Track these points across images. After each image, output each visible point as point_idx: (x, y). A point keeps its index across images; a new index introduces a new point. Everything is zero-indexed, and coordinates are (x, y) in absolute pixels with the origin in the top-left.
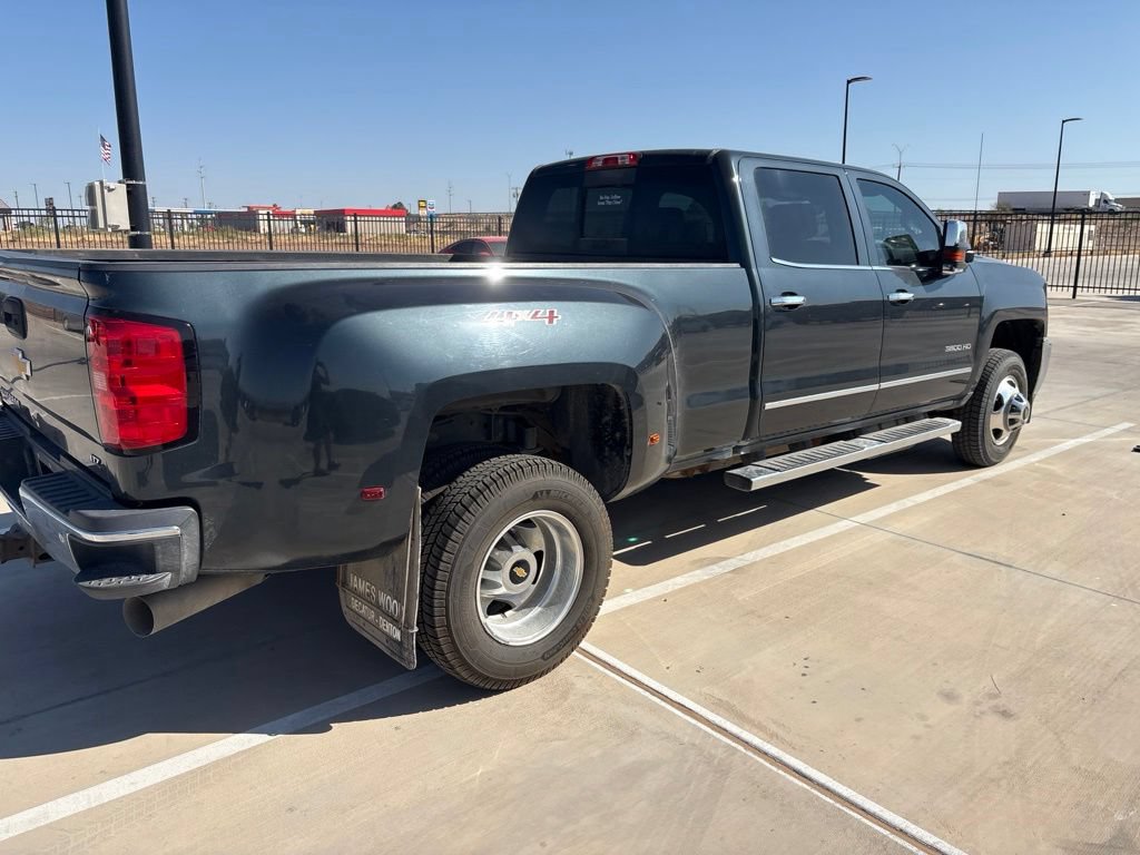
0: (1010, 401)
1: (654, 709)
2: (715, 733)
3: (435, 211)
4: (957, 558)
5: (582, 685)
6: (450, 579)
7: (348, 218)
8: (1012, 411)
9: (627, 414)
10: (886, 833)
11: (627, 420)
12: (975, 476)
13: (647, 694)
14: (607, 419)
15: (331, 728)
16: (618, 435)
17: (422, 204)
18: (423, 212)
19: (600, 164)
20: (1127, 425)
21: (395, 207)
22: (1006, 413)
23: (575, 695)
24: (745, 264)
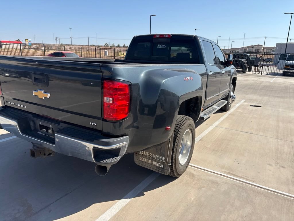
0: (233, 96)
1: (217, 177)
2: (235, 181)
3: (31, 42)
4: (241, 133)
5: (195, 173)
8: (233, 98)
10: (288, 197)
11: (200, 105)
13: (211, 173)
15: (144, 194)
17: (27, 40)
18: (27, 43)
19: (158, 37)
20: (243, 100)
21: (17, 41)
23: (196, 176)
24: (205, 65)
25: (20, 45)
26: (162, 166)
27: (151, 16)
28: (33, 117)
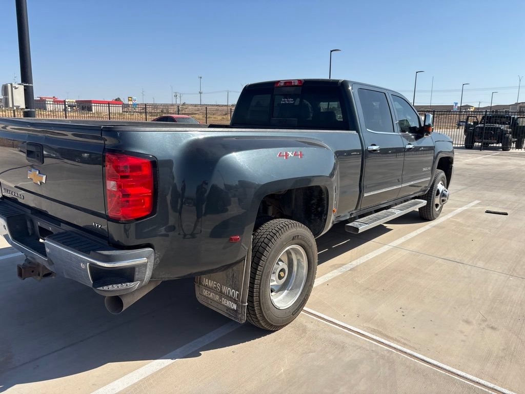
0: (442, 192)
1: (347, 335)
2: (379, 345)
3: (136, 102)
4: (440, 261)
5: (310, 326)
6: (261, 279)
7: (93, 104)
8: (443, 196)
9: (326, 199)
10: (472, 384)
11: (325, 202)
12: (430, 224)
13: (341, 328)
14: (313, 201)
15: (200, 354)
16: (319, 209)
17: (130, 99)
18: (131, 103)
19: (282, 84)
20: (477, 202)
21: (116, 100)
22: (440, 197)
23: (309, 331)
24: (358, 132)
25: (109, 106)
26: (235, 307)
27: (331, 51)
28: (32, 214)
